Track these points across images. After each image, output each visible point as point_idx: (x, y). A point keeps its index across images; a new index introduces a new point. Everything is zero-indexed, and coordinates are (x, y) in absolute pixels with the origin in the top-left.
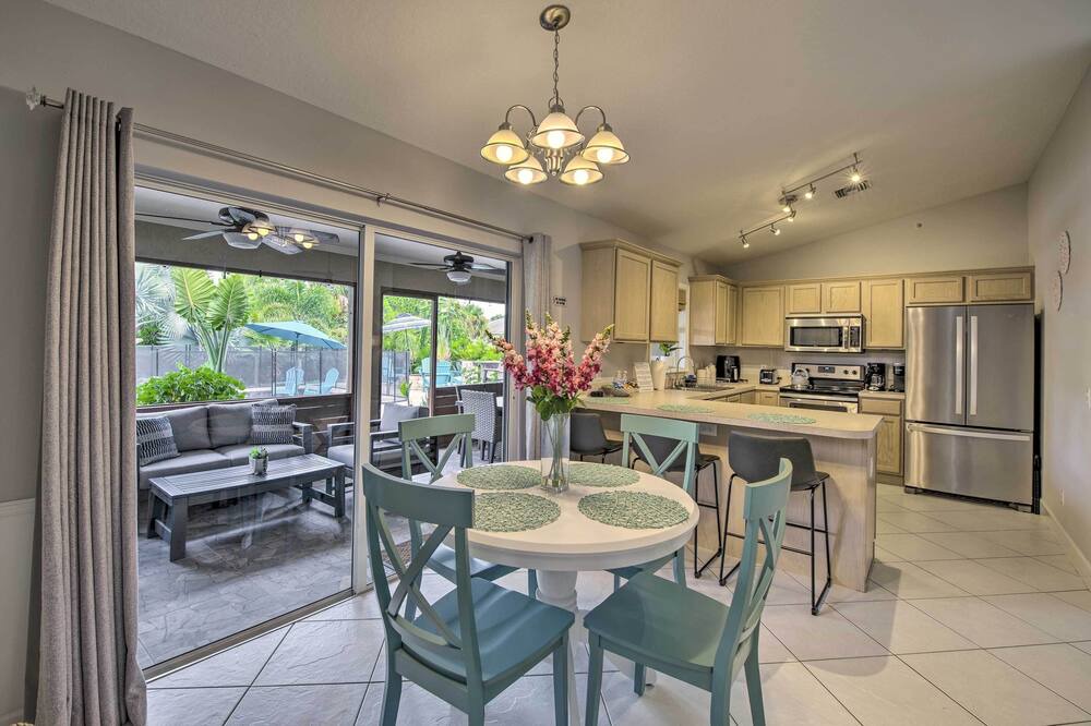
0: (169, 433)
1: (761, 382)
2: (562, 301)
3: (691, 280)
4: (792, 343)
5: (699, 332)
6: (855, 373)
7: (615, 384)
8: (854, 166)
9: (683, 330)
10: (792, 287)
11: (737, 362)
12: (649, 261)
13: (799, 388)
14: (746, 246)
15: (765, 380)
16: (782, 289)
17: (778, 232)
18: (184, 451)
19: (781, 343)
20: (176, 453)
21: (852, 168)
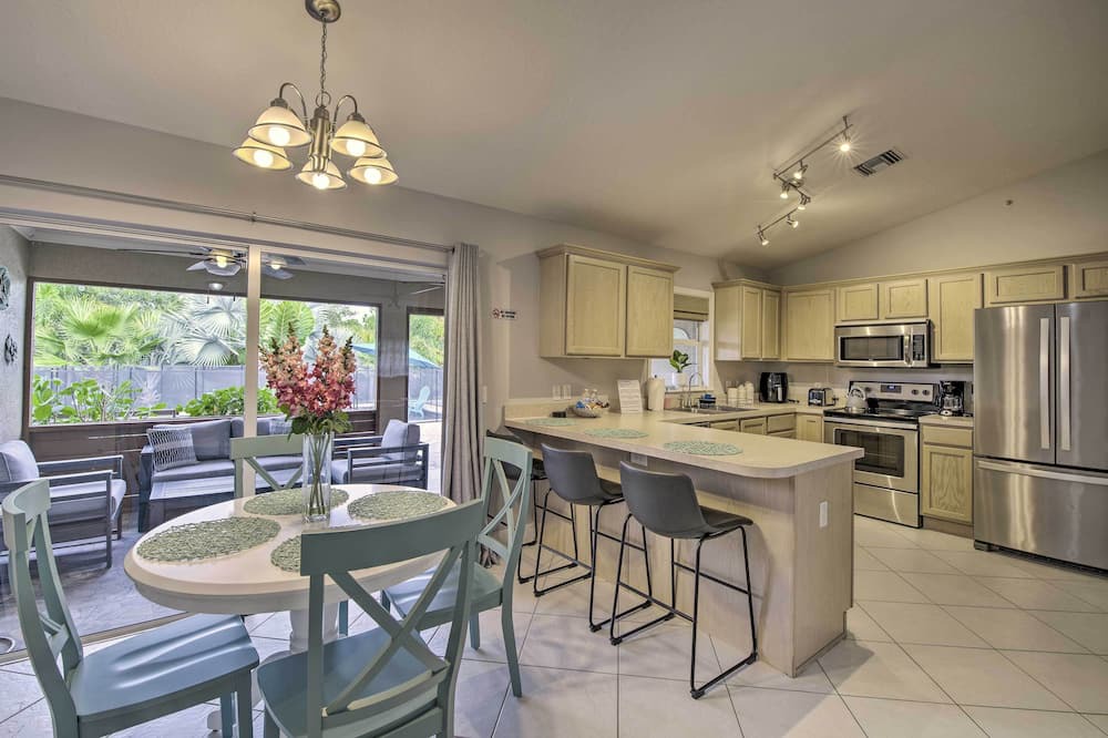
0: (190, 443)
1: (810, 404)
2: (512, 314)
3: (715, 286)
4: (843, 358)
5: (724, 345)
6: (926, 393)
7: (579, 403)
8: (844, 132)
9: (705, 343)
10: (843, 290)
11: (784, 379)
12: (622, 267)
13: (855, 410)
14: (765, 243)
15: (815, 401)
16: (833, 292)
17: (796, 224)
18: (202, 459)
19: (833, 358)
20: (195, 461)
21: (841, 136)
